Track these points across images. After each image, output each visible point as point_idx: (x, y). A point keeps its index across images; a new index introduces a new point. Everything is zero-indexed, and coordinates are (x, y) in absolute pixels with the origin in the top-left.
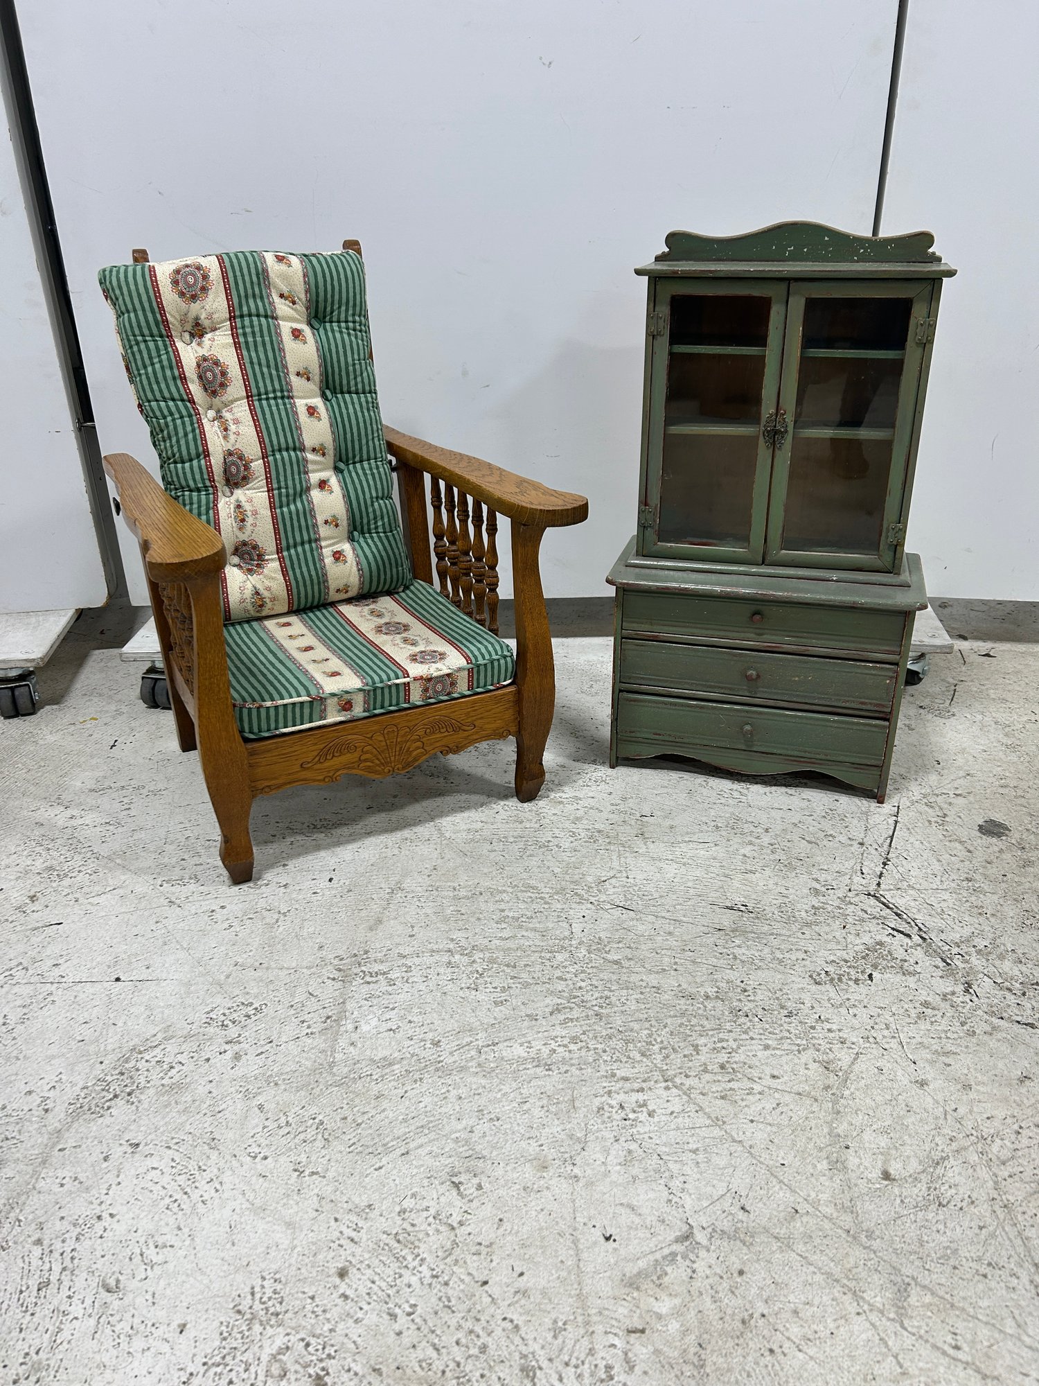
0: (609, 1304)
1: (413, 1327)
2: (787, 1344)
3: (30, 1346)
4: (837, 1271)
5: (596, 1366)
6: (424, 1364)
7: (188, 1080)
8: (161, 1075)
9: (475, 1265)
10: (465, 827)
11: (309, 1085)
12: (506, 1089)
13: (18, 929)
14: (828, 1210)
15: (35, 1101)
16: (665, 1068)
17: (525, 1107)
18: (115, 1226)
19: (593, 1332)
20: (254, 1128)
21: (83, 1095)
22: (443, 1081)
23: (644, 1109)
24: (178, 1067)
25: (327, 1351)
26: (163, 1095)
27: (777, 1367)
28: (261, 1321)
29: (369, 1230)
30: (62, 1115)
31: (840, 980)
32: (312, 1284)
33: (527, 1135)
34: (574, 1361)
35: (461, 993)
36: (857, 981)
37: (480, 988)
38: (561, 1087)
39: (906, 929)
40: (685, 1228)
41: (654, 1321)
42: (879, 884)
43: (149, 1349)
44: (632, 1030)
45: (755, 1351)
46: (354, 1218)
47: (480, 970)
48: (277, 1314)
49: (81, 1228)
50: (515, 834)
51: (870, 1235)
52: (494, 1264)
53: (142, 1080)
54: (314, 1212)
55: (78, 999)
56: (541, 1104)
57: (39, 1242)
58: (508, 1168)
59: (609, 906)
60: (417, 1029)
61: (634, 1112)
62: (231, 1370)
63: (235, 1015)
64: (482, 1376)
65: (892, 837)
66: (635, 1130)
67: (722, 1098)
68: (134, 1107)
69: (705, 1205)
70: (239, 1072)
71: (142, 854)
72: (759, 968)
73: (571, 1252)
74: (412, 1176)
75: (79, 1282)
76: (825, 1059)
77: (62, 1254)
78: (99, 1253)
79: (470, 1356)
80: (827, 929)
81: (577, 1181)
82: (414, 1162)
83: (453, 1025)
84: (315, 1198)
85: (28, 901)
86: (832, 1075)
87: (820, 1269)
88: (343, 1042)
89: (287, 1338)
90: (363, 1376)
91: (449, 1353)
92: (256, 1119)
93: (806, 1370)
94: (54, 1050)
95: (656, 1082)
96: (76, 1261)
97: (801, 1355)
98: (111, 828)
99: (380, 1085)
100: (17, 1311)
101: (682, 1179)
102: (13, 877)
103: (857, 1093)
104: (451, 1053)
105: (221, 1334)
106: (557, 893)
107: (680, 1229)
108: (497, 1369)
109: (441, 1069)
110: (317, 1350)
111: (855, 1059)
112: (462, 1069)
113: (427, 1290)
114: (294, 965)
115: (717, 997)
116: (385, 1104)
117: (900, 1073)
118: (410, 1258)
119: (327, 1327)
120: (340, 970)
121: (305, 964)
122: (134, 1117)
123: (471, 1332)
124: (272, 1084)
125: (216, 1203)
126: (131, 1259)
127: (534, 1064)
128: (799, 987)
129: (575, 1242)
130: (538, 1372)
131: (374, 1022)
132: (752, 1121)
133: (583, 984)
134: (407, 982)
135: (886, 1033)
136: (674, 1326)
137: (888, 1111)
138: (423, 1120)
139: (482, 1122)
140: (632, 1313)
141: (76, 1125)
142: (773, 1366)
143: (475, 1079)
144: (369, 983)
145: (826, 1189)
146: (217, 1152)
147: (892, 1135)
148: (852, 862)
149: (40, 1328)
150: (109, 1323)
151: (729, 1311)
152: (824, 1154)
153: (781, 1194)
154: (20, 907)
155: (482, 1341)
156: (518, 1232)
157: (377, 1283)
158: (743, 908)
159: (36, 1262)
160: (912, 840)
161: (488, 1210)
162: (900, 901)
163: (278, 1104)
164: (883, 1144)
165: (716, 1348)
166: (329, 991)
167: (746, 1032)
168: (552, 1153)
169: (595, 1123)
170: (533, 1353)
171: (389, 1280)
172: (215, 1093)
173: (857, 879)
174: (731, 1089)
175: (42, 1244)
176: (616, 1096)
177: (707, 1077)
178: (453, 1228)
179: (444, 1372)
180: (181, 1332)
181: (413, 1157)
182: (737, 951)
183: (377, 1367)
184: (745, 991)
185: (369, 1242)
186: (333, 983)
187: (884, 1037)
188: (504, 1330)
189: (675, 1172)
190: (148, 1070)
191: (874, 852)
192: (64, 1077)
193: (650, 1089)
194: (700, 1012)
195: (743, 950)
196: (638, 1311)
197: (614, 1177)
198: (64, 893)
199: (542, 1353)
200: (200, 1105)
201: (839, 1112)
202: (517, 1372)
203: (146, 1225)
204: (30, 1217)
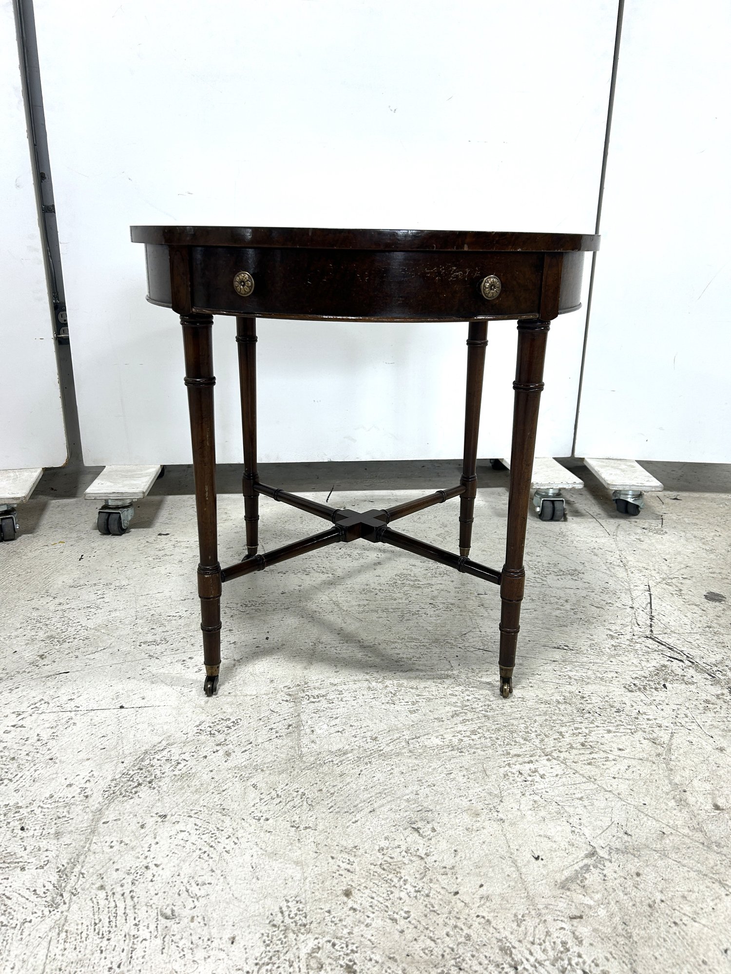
0: (552, 901)
1: (411, 927)
2: (685, 919)
3: (112, 963)
4: (703, 869)
5: (554, 943)
6: (426, 951)
7: (193, 771)
8: (172, 768)
9: (446, 881)
10: (356, 604)
11: (288, 769)
12: (434, 765)
13: (35, 676)
14: (684, 831)
15: (75, 791)
16: (543, 747)
17: (452, 776)
18: (161, 872)
19: (545, 921)
20: (253, 800)
21: (113, 784)
22: (386, 762)
23: (537, 774)
24: (183, 763)
25: (350, 947)
26: (177, 781)
27: (682, 933)
28: (293, 931)
29: (359, 863)
30: (101, 799)
31: (645, 689)
32: (326, 902)
33: (458, 794)
34: (537, 941)
35: (383, 706)
36: (656, 689)
37: (397, 702)
38: (473, 762)
39: (680, 657)
40: (590, 848)
41: (587, 910)
42: (651, 631)
43: (209, 957)
44: (513, 725)
45: (664, 924)
46: (346, 856)
47: (393, 692)
48: (305, 925)
49: (136, 876)
50: (393, 607)
51: (718, 845)
52: (459, 880)
53: (158, 773)
54: (315, 854)
55: (93, 721)
56: (462, 774)
57: (102, 887)
58: (451, 816)
59: (472, 649)
60: (358, 730)
61: (530, 776)
62: (279, 967)
63: (219, 727)
64: (473, 956)
65: (651, 603)
66: (534, 787)
67: (589, 764)
68: (155, 791)
69: (599, 833)
70: (230, 764)
71: (121, 626)
72: (588, 683)
73: (513, 869)
74: (382, 826)
75: (142, 914)
76: (652, 737)
77: (123, 895)
78: (153, 892)
79: (459, 944)
80: (626, 658)
81: (503, 822)
82: (381, 816)
83: (383, 726)
84: (313, 844)
85: (38, 658)
86: (659, 747)
87: (692, 869)
88: (305, 741)
89: (317, 941)
90: (383, 963)
91: (443, 943)
92: (252, 794)
93: (703, 933)
94: (83, 755)
95: (539, 756)
96: (136, 899)
97: (696, 924)
98: (92, 610)
99: (341, 767)
100: (95, 938)
101: (578, 817)
102: (22, 644)
103: (680, 757)
104: (387, 745)
105: (264, 942)
106: (434, 642)
107: (587, 849)
108: (482, 950)
109: (384, 756)
110: (342, 948)
111: (672, 736)
112: (398, 754)
113: (414, 901)
114: (255, 693)
115: (565, 702)
116: (348, 780)
117: (704, 743)
118: (395, 880)
119: (346, 931)
120: (290, 695)
121: (263, 692)
122: (157, 798)
123: (456, 927)
124: (259, 770)
125: (237, 851)
126: (179, 895)
127: (450, 749)
128: (617, 693)
129: (514, 862)
130: (513, 950)
131: (325, 727)
132: (614, 778)
133: (469, 698)
134: (341, 700)
135: (687, 719)
136: (602, 912)
137: (704, 767)
138: (379, 789)
139: (423, 787)
140: (569, 906)
141: (112, 805)
142: (680, 933)
143: (410, 761)
144: (313, 702)
145: (680, 818)
146: (229, 818)
147: (712, 782)
148: (629, 619)
149: (116, 949)
150: (172, 941)
151: (638, 900)
152: (670, 796)
153: (650, 823)
154: (33, 663)
155: (465, 932)
156: (470, 858)
157: (376, 898)
158: (566, 648)
159: (103, 903)
160: (664, 604)
161: (443, 845)
162: (670, 641)
163: (267, 783)
164: (708, 788)
165: (636, 925)
166: (286, 708)
167: (592, 723)
168: (480, 806)
169: (505, 784)
170: (505, 938)
171: (385, 895)
172: (217, 779)
173: (636, 628)
174: (593, 758)
175: (104, 889)
176: (514, 766)
177: (574, 752)
178: (422, 858)
179: (443, 956)
180: (232, 943)
181: (379, 813)
182: (570, 674)
183: (392, 956)
184: (583, 698)
185: (362, 871)
186: (287, 703)
187: (686, 722)
188: (479, 924)
189: (571, 813)
190: (160, 766)
191: (642, 612)
192: (95, 773)
193: (537, 761)
194: (557, 711)
195: (574, 673)
196: (573, 904)
197: (529, 818)
198: (66, 653)
199: (512, 937)
200: (207, 787)
201: (671, 770)
202: (497, 951)
203: (186, 870)
204: (91, 870)
